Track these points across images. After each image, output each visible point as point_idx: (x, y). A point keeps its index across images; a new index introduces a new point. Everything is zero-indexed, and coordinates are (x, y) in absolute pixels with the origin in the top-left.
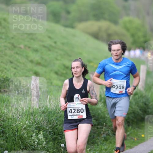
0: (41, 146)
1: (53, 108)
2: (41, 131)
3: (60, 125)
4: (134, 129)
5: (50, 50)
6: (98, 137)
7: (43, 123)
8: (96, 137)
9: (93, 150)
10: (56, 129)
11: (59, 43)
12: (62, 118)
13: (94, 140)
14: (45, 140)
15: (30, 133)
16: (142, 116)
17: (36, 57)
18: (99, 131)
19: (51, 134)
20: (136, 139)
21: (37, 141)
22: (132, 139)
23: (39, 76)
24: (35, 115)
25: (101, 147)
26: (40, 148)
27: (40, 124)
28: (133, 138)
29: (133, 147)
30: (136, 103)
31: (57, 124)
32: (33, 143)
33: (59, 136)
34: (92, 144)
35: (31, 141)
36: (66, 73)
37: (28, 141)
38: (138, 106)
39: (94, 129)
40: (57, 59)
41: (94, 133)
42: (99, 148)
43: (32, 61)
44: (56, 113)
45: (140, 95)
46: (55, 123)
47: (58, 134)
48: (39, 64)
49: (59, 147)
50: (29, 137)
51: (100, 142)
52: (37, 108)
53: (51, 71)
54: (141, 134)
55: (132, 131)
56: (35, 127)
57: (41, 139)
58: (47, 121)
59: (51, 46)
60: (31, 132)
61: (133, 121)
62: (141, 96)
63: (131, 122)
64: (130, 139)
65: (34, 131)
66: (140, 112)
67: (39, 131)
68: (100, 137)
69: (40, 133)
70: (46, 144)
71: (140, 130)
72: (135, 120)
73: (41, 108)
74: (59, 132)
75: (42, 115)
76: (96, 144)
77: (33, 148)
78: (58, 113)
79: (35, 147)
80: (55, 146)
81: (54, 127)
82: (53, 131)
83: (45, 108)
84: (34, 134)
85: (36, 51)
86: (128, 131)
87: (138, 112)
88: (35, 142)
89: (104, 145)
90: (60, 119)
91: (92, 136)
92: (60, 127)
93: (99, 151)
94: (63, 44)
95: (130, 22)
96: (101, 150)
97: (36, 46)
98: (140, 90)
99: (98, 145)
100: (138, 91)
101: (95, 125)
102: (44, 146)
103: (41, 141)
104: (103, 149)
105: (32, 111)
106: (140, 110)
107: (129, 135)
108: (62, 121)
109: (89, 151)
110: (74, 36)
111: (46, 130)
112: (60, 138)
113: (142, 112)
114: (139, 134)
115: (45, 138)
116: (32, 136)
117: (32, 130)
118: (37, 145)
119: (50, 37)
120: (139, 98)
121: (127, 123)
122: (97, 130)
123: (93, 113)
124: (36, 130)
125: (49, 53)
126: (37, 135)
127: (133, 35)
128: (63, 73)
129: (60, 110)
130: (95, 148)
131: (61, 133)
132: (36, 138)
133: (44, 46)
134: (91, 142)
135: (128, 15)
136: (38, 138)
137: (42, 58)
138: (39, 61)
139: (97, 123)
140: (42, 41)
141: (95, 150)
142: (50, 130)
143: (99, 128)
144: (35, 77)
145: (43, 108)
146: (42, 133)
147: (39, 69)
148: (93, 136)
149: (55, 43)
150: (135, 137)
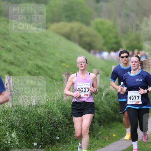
0: (14, 144)
1: (26, 107)
2: (14, 130)
3: (33, 124)
4: (106, 128)
5: (23, 50)
6: (70, 136)
7: (16, 122)
8: (69, 136)
9: (65, 149)
10: (29, 128)
11: (31, 43)
12: (35, 117)
13: (66, 139)
14: (18, 139)
15: (4, 132)
16: (113, 116)
17: (9, 57)
18: (71, 130)
19: (24, 133)
20: (107, 139)
21: (10, 139)
22: (103, 138)
23: (13, 76)
24: (8, 114)
25: (73, 146)
26: (13, 146)
27: (13, 122)
28: (105, 138)
29: (105, 147)
30: (108, 103)
31: (30, 122)
32: (6, 141)
33: (32, 135)
34: (64, 143)
35: (4, 139)
36: (39, 73)
37: (2, 139)
38: (109, 106)
39: (67, 128)
40: (30, 59)
41: (66, 132)
42: (71, 147)
43: (5, 61)
44: (29, 112)
45: (111, 95)
46: (28, 122)
47: (31, 133)
48: (12, 63)
49: (31, 145)
50: (3, 135)
51: (72, 141)
52: (10, 107)
53: (24, 70)
54: (112, 134)
55: (104, 130)
56: (8, 125)
57: (14, 138)
58: (21, 120)
59: (24, 45)
60: (4, 130)
61: (104, 120)
62: (112, 97)
63: (102, 121)
64: (101, 138)
65: (7, 130)
66: (112, 112)
67: (12, 130)
68: (72, 136)
69: (13, 132)
70: (19, 143)
71: (112, 130)
72: (107, 120)
73: (14, 107)
74: (32, 131)
75: (15, 113)
76: (68, 143)
77: (7, 146)
78: (31, 112)
79: (8, 145)
80: (28, 144)
81: (27, 126)
82: (26, 130)
83: (18, 107)
84: (8, 133)
85: (10, 51)
86: (100, 131)
87: (109, 112)
88: (8, 141)
89: (75, 144)
90: (33, 118)
91: (64, 135)
92: (33, 126)
93: (71, 150)
94: (36, 44)
95: (102, 23)
96: (74, 149)
97: (9, 45)
98: (111, 90)
99: (70, 144)
100: (110, 92)
101: (67, 124)
102: (17, 145)
103: (14, 139)
104: (75, 148)
105: (6, 110)
106: (112, 110)
107: (100, 135)
108: (35, 120)
109: (62, 149)
110: (47, 36)
111: (19, 128)
112: (33, 137)
113: (114, 112)
114: (110, 133)
115: (18, 136)
116: (5, 135)
117: (5, 128)
118: (10, 143)
119: (23, 37)
120: (110, 98)
121: (99, 123)
122: (70, 129)
123: (65, 113)
124: (9, 129)
125: (22, 52)
126: (10, 133)
127: (104, 37)
128: (36, 73)
129: (33, 109)
130: (67, 147)
131: (34, 132)
132: (9, 137)
133: (17, 46)
134: (64, 141)
135: (99, 16)
136: (11, 137)
137: (15, 58)
138: (13, 61)
139: (69, 122)
140: (16, 41)
141: (67, 149)
142: (23, 129)
143: (71, 128)
144: (9, 76)
145: (16, 106)
146: (15, 132)
147: (12, 68)
148: (66, 135)
149: (28, 43)
150: (106, 137)
